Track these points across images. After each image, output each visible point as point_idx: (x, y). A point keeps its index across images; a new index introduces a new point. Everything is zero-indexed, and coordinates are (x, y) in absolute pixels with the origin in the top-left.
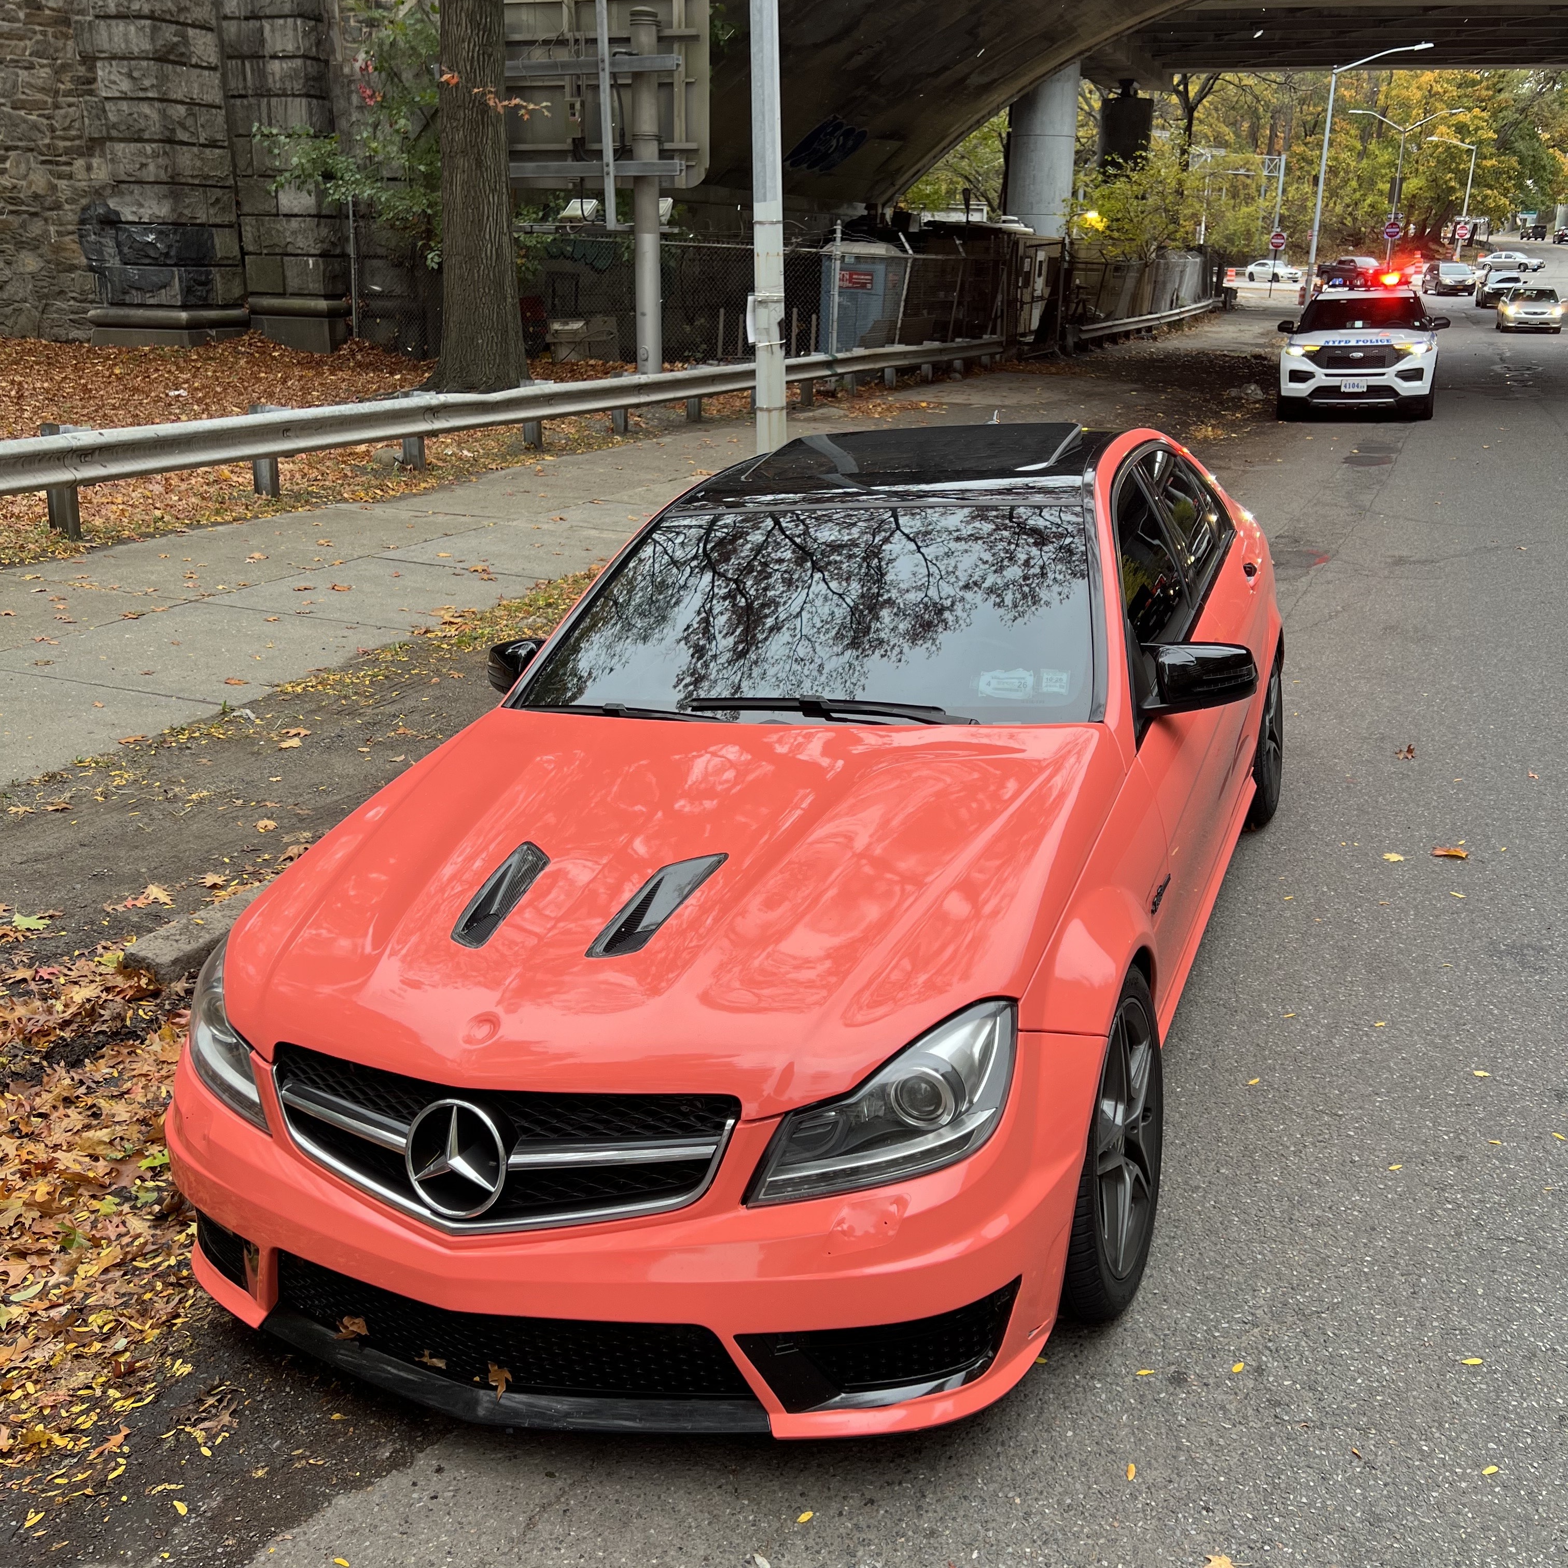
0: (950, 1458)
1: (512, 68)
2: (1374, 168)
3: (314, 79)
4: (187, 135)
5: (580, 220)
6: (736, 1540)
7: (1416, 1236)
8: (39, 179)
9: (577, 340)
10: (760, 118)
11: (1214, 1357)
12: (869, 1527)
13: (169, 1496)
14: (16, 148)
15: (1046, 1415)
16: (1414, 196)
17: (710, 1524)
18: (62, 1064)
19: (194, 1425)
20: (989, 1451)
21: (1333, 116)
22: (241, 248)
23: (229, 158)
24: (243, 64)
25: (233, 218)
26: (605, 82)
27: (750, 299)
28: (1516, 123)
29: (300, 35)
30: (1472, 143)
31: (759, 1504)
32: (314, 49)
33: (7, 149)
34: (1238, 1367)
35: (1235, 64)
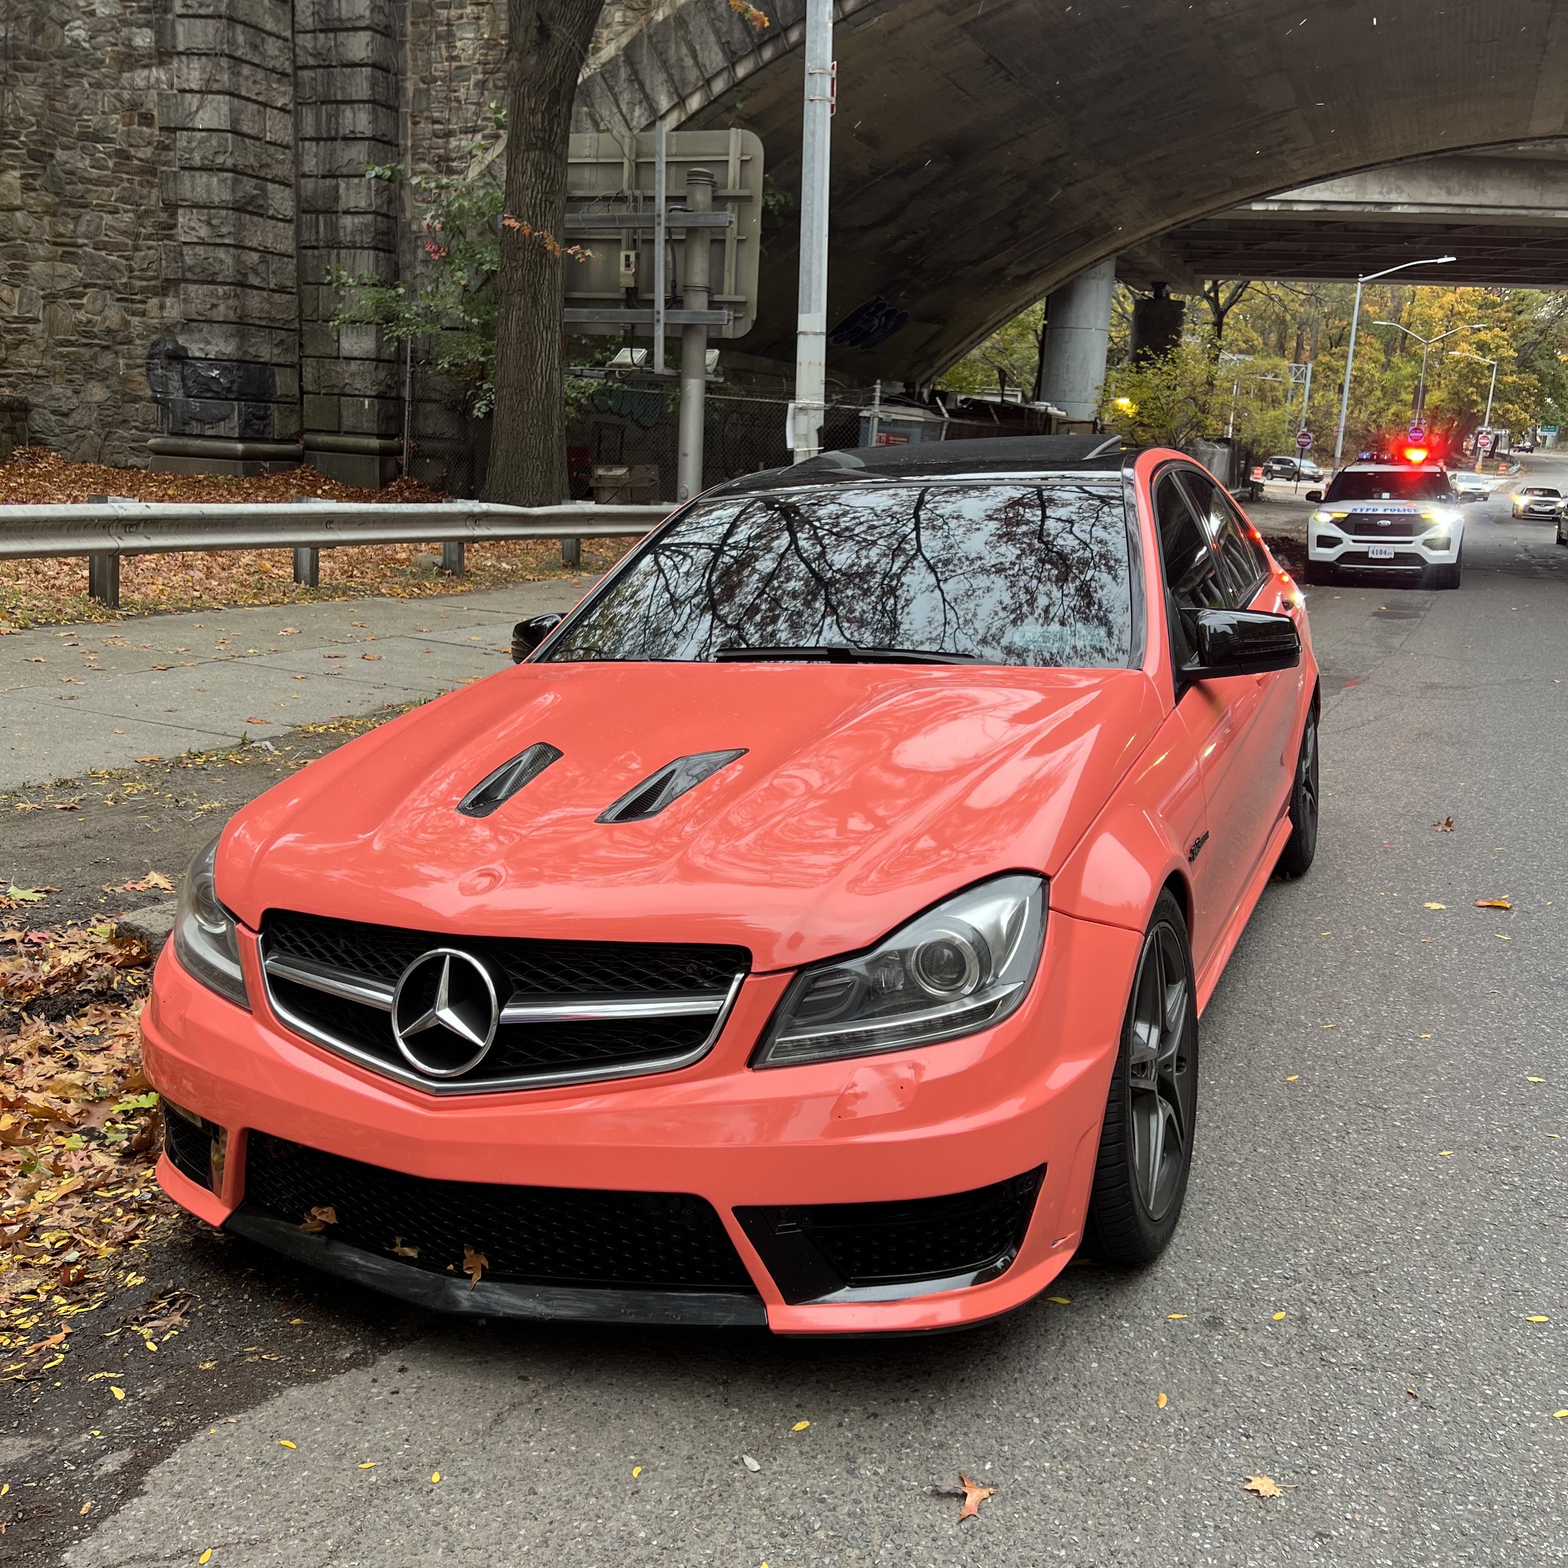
0: (963, 1380)
1: (572, 221)
2: (1398, 380)
3: (383, 233)
4: (259, 280)
5: (629, 366)
6: (723, 1443)
7: (1471, 1211)
8: (113, 315)
9: (619, 485)
10: (808, 234)
11: (1253, 1306)
12: (871, 1437)
13: (107, 1382)
14: (95, 285)
15: (1067, 1348)
16: (1437, 408)
17: (695, 1427)
18: (43, 1016)
19: (141, 1325)
20: (1006, 1377)
21: (1357, 330)
22: (301, 387)
23: (296, 304)
24: (317, 218)
25: (295, 359)
26: (660, 236)
27: (791, 406)
28: (1535, 344)
29: (373, 193)
30: (1494, 360)
31: (751, 1412)
32: (385, 206)
33: (86, 286)
34: (1280, 1316)
35: (1264, 273)
